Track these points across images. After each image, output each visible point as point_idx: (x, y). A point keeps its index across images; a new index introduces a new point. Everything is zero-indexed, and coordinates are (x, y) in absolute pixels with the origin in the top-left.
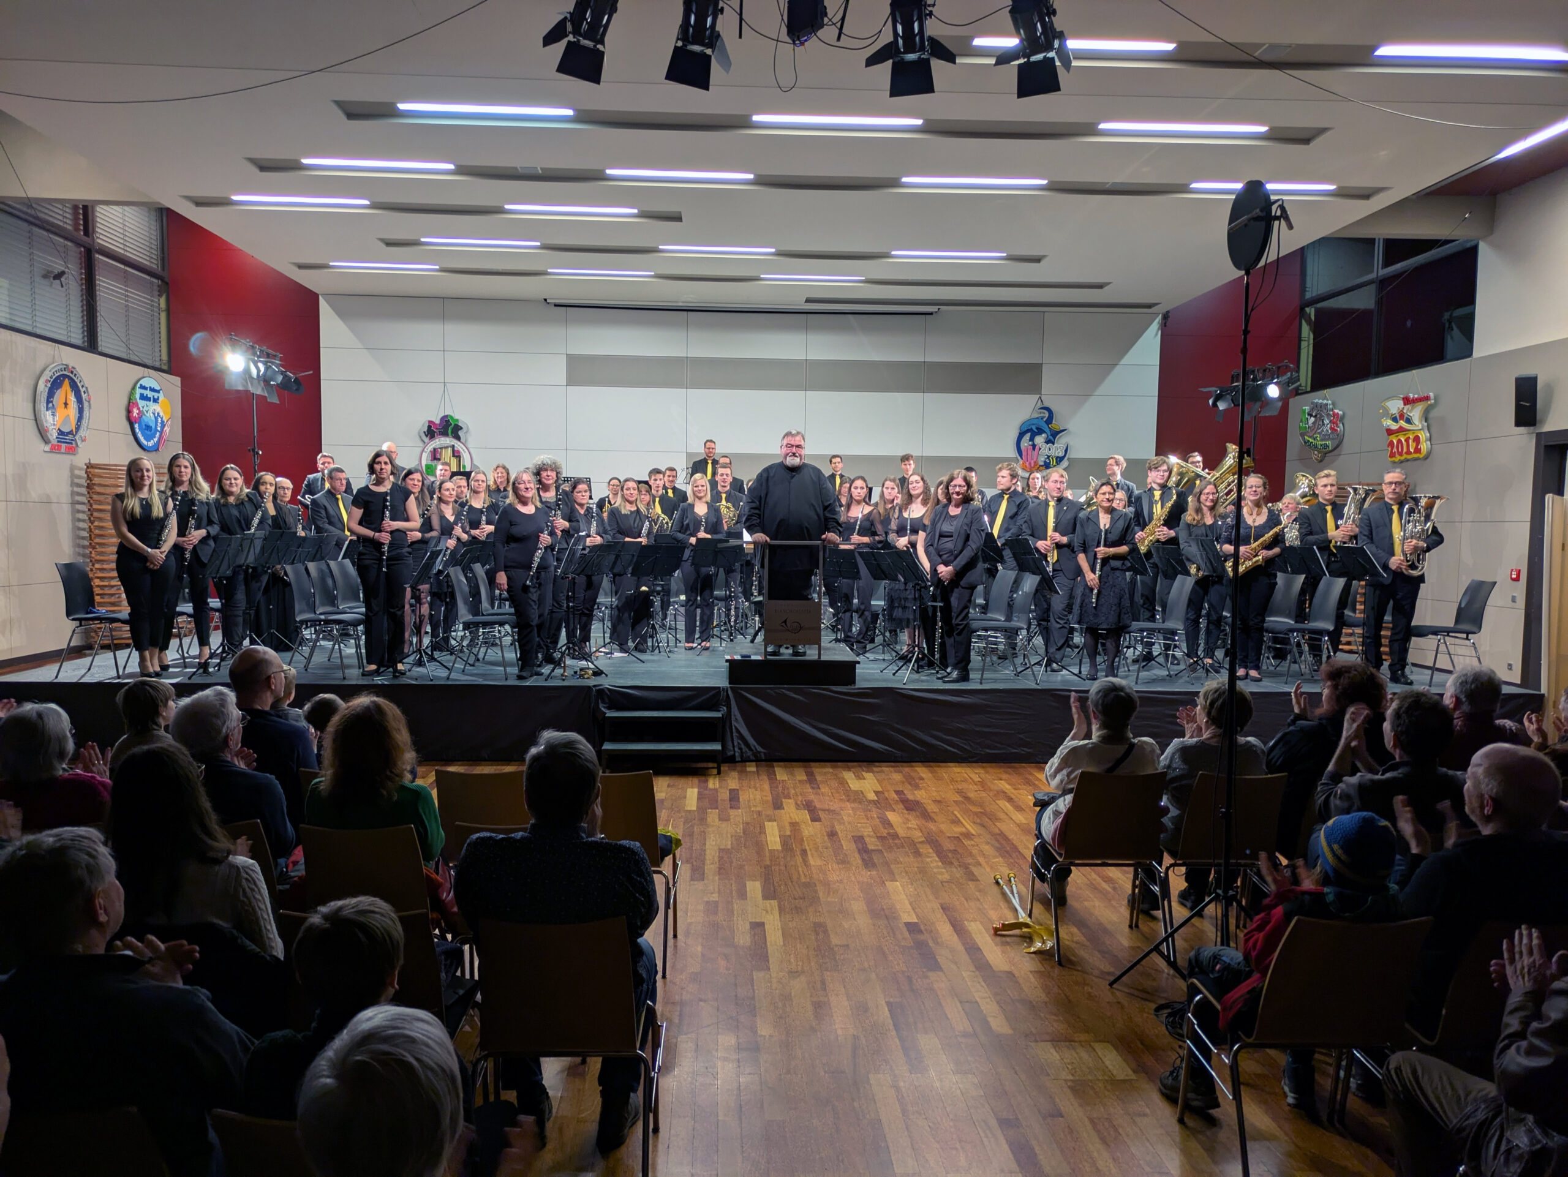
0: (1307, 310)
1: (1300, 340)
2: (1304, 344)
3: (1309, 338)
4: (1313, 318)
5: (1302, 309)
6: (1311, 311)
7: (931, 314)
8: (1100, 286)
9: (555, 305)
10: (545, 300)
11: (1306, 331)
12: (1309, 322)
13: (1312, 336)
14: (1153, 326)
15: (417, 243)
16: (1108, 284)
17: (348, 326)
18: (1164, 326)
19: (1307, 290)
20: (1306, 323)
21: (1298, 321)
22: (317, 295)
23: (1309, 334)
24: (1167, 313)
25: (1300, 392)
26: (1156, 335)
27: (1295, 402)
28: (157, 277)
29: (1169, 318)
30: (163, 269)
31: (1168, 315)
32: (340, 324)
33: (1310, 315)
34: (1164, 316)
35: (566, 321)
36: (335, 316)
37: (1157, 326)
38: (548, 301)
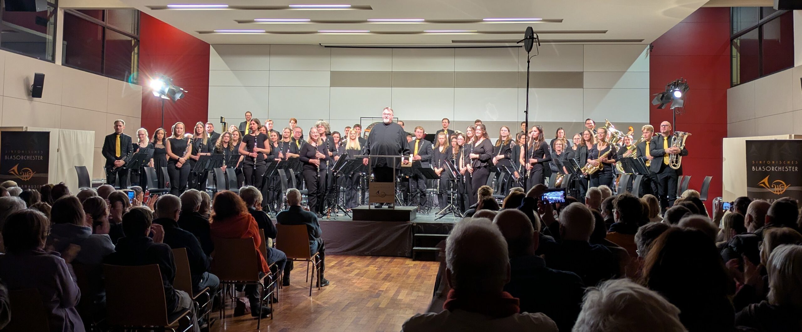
0: (735, 41)
1: (732, 56)
2: (734, 60)
3: (737, 56)
4: (739, 44)
5: (732, 40)
6: (737, 41)
7: (521, 47)
8: (605, 32)
9: (326, 47)
11: (735, 51)
12: (736, 47)
13: (739, 55)
14: (644, 51)
15: (253, 21)
16: (607, 31)
17: (223, 59)
18: (651, 51)
19: (734, 30)
20: (735, 47)
21: (730, 45)
22: (209, 45)
23: (737, 54)
24: (651, 43)
25: (733, 85)
26: (647, 56)
27: (730, 91)
28: (135, 38)
29: (653, 46)
30: (137, 35)
31: (652, 45)
32: (219, 58)
33: (737, 43)
34: (650, 46)
35: (331, 55)
36: (217, 54)
37: (647, 51)
38: (321, 45)
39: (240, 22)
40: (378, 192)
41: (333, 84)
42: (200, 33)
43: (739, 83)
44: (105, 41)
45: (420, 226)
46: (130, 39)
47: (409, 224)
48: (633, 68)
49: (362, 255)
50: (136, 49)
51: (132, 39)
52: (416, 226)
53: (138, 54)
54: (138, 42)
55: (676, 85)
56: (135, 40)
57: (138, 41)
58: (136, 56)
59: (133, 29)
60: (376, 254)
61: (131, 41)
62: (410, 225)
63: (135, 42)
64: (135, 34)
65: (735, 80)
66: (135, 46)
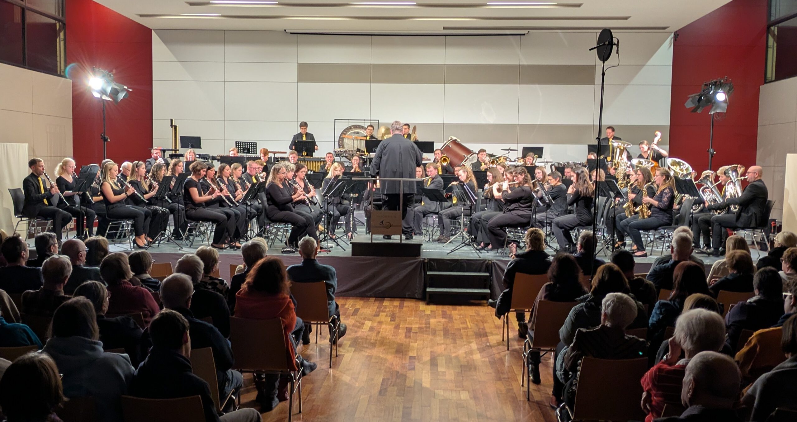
0: (772, 28)
1: (767, 47)
2: (770, 51)
3: (773, 46)
4: (776, 33)
5: (769, 27)
6: (775, 29)
7: (524, 35)
8: (626, 18)
9: (291, 33)
10: (285, 30)
11: (771, 41)
12: (773, 36)
13: (775, 45)
14: (666, 41)
15: (208, 3)
16: (630, 17)
17: (168, 48)
18: (675, 40)
19: (772, 15)
20: (771, 36)
21: (766, 34)
22: (151, 30)
23: (773, 44)
24: (676, 32)
25: (767, 81)
26: (671, 45)
27: (764, 89)
28: (59, 21)
29: (678, 35)
30: (63, 16)
31: (677, 33)
32: (163, 46)
33: (774, 31)
34: (674, 34)
35: (298, 43)
36: (161, 41)
37: (671, 41)
38: (287, 31)
39: (191, 4)
40: (382, 222)
41: (300, 80)
42: (141, 16)
43: (774, 79)
44: (26, 25)
45: (433, 263)
46: (53, 21)
47: (419, 260)
48: (654, 61)
49: (364, 296)
50: (62, 34)
51: (57, 22)
52: (428, 262)
53: (65, 40)
54: (64, 26)
55: (718, 86)
56: (61, 23)
57: (64, 24)
58: (62, 43)
59: (57, 10)
60: (381, 296)
61: (55, 24)
62: (421, 261)
63: (60, 26)
64: (59, 15)
65: (769, 75)
66: (60, 30)
